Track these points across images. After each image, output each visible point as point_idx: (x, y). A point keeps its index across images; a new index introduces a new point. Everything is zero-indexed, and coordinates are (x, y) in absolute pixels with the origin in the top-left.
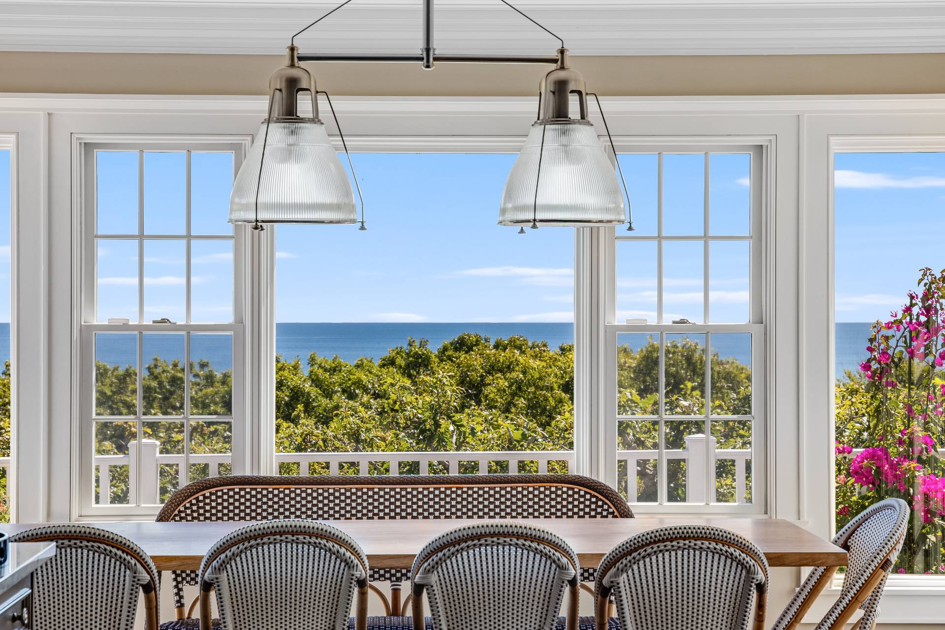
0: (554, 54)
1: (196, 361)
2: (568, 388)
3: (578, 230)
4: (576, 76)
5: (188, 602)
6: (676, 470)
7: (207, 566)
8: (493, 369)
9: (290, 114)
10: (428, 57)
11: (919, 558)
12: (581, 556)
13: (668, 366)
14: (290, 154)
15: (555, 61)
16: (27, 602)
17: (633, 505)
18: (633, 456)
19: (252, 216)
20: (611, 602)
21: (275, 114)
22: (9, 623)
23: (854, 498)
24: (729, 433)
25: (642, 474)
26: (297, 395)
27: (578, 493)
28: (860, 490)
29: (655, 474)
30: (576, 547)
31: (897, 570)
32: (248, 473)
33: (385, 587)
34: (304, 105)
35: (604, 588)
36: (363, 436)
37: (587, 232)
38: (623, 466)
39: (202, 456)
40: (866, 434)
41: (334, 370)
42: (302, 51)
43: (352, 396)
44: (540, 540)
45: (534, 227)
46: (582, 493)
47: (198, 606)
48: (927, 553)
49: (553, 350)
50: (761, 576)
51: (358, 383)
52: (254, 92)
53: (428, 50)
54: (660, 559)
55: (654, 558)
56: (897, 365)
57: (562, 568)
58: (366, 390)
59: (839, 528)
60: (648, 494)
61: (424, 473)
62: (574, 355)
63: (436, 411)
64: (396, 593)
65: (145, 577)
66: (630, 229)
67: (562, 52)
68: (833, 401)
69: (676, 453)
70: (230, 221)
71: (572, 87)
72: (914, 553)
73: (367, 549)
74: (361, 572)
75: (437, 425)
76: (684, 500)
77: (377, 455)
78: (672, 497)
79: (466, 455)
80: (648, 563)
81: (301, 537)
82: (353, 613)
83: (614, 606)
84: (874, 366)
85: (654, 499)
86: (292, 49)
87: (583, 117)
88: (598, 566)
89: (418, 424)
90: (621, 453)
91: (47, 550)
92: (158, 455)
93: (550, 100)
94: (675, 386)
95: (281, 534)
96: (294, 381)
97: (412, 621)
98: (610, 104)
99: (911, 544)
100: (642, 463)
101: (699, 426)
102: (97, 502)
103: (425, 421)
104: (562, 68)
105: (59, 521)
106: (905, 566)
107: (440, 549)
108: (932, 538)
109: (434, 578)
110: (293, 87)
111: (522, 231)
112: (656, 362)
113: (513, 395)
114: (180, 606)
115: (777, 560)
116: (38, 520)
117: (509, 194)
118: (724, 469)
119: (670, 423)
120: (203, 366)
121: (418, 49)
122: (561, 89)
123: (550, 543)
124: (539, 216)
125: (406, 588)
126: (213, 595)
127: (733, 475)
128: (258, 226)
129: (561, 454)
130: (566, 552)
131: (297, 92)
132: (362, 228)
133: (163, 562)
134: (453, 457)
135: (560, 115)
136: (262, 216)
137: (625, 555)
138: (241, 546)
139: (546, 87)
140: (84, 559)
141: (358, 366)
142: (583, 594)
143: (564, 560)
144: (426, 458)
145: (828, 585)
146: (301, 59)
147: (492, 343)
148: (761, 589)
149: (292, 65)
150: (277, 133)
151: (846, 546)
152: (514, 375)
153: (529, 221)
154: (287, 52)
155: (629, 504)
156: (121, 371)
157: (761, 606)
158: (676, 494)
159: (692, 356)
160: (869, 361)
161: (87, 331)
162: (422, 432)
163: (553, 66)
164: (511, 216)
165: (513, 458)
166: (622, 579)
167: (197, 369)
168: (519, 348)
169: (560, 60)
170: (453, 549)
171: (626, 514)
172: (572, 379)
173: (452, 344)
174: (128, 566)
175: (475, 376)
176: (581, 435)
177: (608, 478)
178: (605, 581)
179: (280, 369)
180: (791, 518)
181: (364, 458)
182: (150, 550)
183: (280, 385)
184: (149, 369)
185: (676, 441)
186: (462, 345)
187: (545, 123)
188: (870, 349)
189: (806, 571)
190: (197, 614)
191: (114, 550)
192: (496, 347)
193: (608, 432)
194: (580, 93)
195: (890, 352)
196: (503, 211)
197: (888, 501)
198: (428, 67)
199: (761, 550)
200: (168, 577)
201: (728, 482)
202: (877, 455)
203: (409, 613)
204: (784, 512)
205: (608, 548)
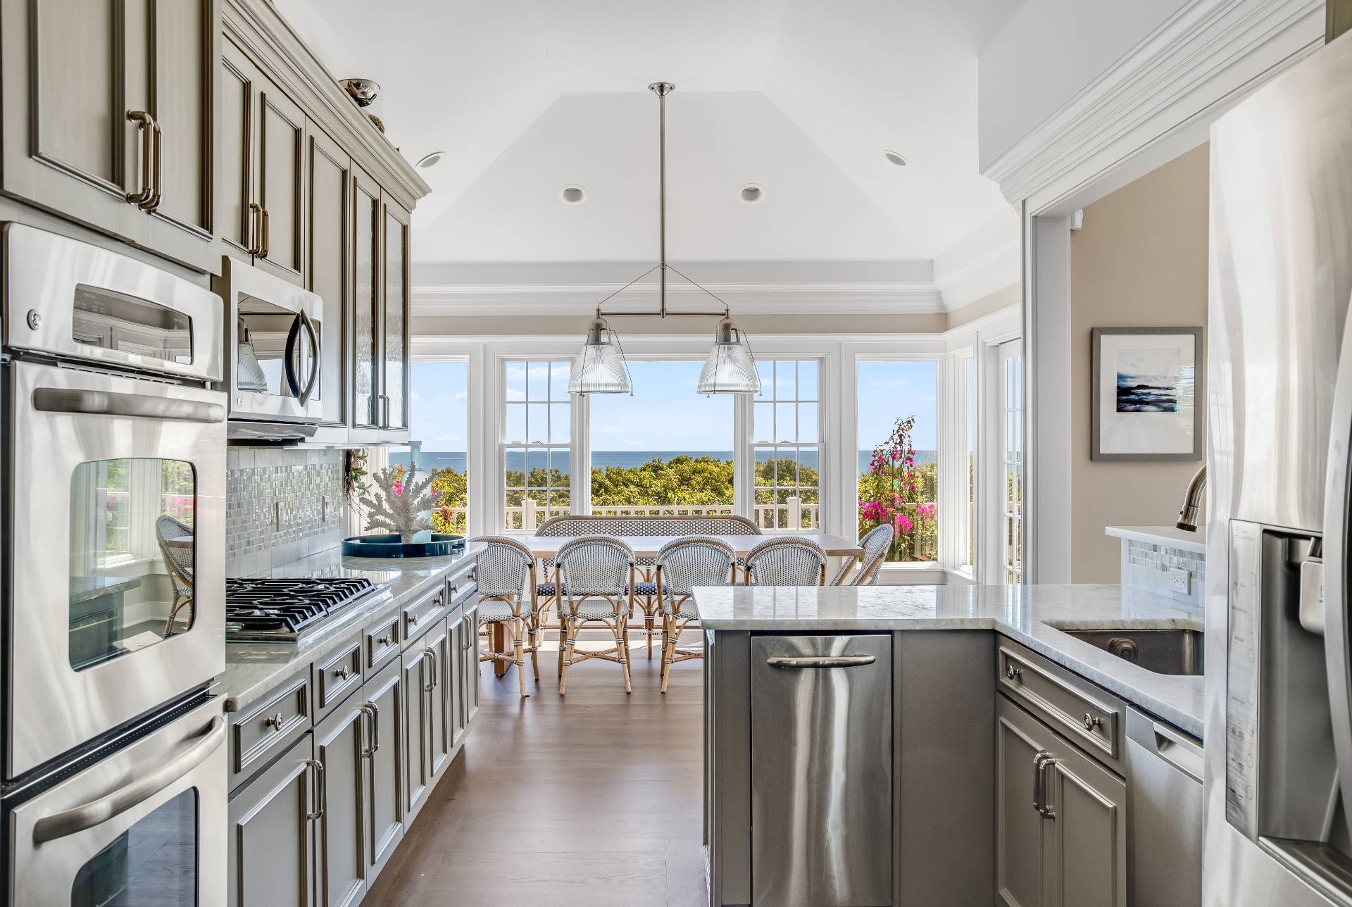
0: (723, 311)
1: (553, 469)
2: (731, 481)
3: (735, 396)
4: (735, 323)
5: (550, 575)
6: (782, 513)
7: (558, 556)
8: (695, 472)
9: (597, 341)
10: (663, 313)
11: (897, 554)
12: (737, 552)
13: (778, 471)
14: (597, 360)
15: (724, 315)
16: (475, 569)
17: (762, 529)
18: (762, 508)
19: (578, 389)
20: (751, 575)
21: (590, 341)
22: (467, 578)
23: (867, 527)
24: (807, 497)
25: (766, 518)
26: (601, 485)
27: (735, 523)
28: (869, 523)
29: (772, 517)
30: (735, 548)
31: (887, 560)
32: (577, 514)
33: (643, 568)
34: (604, 338)
35: (748, 567)
36: (632, 500)
37: (740, 397)
38: (757, 511)
39: (555, 508)
40: (872, 499)
41: (618, 474)
42: (603, 311)
43: (627, 486)
44: (718, 544)
45: (714, 393)
46: (737, 524)
47: (555, 576)
48: (901, 552)
49: (723, 463)
50: (823, 561)
51: (629, 480)
52: (580, 333)
53: (663, 310)
54: (775, 553)
55: (772, 552)
56: (887, 463)
57: (728, 557)
58: (632, 483)
59: (860, 538)
60: (769, 524)
61: (661, 514)
62: (733, 465)
63: (666, 488)
64: (648, 571)
65: (530, 561)
66: (761, 395)
67: (727, 310)
68: (858, 483)
69: (783, 506)
70: (569, 392)
71: (732, 327)
72: (894, 552)
73: (635, 549)
74: (631, 559)
75: (667, 494)
76: (787, 527)
77: (640, 507)
78: (780, 526)
79: (681, 507)
80: (769, 555)
81: (603, 542)
82: (628, 581)
83: (753, 577)
84: (876, 464)
85: (772, 527)
86: (598, 310)
87: (738, 341)
88: (745, 557)
89: (658, 494)
90: (756, 506)
91: (484, 546)
92: (535, 507)
93: (721, 333)
94: (781, 477)
95: (593, 541)
96: (600, 478)
97: (656, 585)
98: (751, 337)
99: (893, 548)
100: (766, 511)
101: (794, 493)
102: (507, 528)
103: (661, 493)
104: (727, 318)
105: (490, 534)
106: (890, 558)
107: (669, 548)
108: (903, 545)
109: (666, 563)
110: (598, 328)
111: (708, 396)
112: (772, 469)
113: (705, 484)
114: (546, 576)
115: (831, 553)
116: (481, 535)
117: (703, 377)
118: (805, 515)
119: (779, 492)
120: (556, 471)
121: (658, 309)
122: (727, 328)
123: (722, 545)
124: (717, 389)
125: (653, 569)
126: (561, 572)
127: (809, 518)
128: (581, 394)
129: (727, 507)
130: (730, 550)
131: (601, 330)
132: (632, 395)
133: (539, 554)
134: (675, 508)
135: (726, 340)
136: (584, 389)
137: (758, 551)
138: (574, 546)
139: (719, 327)
140: (502, 554)
141: (631, 471)
142: (738, 571)
143: (729, 553)
144: (662, 509)
145: (854, 567)
146: (602, 314)
147: (694, 460)
148: (823, 566)
149: (598, 318)
150: (591, 350)
151: (863, 547)
152: (705, 475)
153: (712, 391)
154: (596, 311)
155: (760, 529)
156: (518, 474)
157: (823, 575)
158: (783, 523)
159: (790, 466)
160: (874, 461)
161: (501, 447)
162: (660, 497)
163: (723, 317)
164: (702, 389)
165: (705, 509)
166: (757, 562)
167: (554, 473)
168: (706, 462)
169: (726, 314)
170: (675, 548)
171: (759, 533)
172: (733, 477)
173: (674, 460)
174: (521, 555)
175: (687, 475)
176: (737, 499)
177: (749, 517)
178: (749, 564)
179: (593, 473)
180: (837, 535)
181: (632, 509)
182: (532, 549)
183: (594, 481)
184: (531, 473)
185: (782, 500)
186: (678, 461)
187: (720, 344)
188: (874, 456)
189: (845, 559)
190: (554, 581)
191: (517, 549)
192: (696, 461)
193: (749, 496)
194: (736, 330)
195: (884, 457)
196: (699, 387)
197: (881, 526)
198: (663, 318)
199: (824, 549)
200: (540, 561)
201: (807, 521)
202: (877, 506)
203: (655, 581)
204: (834, 531)
205: (750, 549)
